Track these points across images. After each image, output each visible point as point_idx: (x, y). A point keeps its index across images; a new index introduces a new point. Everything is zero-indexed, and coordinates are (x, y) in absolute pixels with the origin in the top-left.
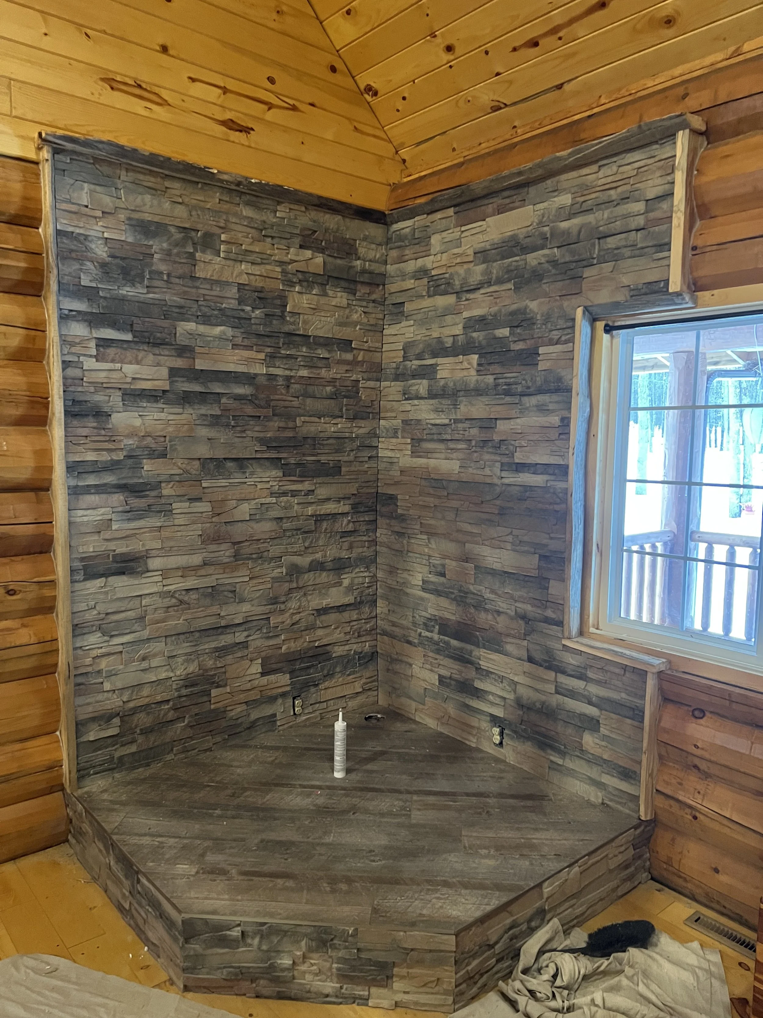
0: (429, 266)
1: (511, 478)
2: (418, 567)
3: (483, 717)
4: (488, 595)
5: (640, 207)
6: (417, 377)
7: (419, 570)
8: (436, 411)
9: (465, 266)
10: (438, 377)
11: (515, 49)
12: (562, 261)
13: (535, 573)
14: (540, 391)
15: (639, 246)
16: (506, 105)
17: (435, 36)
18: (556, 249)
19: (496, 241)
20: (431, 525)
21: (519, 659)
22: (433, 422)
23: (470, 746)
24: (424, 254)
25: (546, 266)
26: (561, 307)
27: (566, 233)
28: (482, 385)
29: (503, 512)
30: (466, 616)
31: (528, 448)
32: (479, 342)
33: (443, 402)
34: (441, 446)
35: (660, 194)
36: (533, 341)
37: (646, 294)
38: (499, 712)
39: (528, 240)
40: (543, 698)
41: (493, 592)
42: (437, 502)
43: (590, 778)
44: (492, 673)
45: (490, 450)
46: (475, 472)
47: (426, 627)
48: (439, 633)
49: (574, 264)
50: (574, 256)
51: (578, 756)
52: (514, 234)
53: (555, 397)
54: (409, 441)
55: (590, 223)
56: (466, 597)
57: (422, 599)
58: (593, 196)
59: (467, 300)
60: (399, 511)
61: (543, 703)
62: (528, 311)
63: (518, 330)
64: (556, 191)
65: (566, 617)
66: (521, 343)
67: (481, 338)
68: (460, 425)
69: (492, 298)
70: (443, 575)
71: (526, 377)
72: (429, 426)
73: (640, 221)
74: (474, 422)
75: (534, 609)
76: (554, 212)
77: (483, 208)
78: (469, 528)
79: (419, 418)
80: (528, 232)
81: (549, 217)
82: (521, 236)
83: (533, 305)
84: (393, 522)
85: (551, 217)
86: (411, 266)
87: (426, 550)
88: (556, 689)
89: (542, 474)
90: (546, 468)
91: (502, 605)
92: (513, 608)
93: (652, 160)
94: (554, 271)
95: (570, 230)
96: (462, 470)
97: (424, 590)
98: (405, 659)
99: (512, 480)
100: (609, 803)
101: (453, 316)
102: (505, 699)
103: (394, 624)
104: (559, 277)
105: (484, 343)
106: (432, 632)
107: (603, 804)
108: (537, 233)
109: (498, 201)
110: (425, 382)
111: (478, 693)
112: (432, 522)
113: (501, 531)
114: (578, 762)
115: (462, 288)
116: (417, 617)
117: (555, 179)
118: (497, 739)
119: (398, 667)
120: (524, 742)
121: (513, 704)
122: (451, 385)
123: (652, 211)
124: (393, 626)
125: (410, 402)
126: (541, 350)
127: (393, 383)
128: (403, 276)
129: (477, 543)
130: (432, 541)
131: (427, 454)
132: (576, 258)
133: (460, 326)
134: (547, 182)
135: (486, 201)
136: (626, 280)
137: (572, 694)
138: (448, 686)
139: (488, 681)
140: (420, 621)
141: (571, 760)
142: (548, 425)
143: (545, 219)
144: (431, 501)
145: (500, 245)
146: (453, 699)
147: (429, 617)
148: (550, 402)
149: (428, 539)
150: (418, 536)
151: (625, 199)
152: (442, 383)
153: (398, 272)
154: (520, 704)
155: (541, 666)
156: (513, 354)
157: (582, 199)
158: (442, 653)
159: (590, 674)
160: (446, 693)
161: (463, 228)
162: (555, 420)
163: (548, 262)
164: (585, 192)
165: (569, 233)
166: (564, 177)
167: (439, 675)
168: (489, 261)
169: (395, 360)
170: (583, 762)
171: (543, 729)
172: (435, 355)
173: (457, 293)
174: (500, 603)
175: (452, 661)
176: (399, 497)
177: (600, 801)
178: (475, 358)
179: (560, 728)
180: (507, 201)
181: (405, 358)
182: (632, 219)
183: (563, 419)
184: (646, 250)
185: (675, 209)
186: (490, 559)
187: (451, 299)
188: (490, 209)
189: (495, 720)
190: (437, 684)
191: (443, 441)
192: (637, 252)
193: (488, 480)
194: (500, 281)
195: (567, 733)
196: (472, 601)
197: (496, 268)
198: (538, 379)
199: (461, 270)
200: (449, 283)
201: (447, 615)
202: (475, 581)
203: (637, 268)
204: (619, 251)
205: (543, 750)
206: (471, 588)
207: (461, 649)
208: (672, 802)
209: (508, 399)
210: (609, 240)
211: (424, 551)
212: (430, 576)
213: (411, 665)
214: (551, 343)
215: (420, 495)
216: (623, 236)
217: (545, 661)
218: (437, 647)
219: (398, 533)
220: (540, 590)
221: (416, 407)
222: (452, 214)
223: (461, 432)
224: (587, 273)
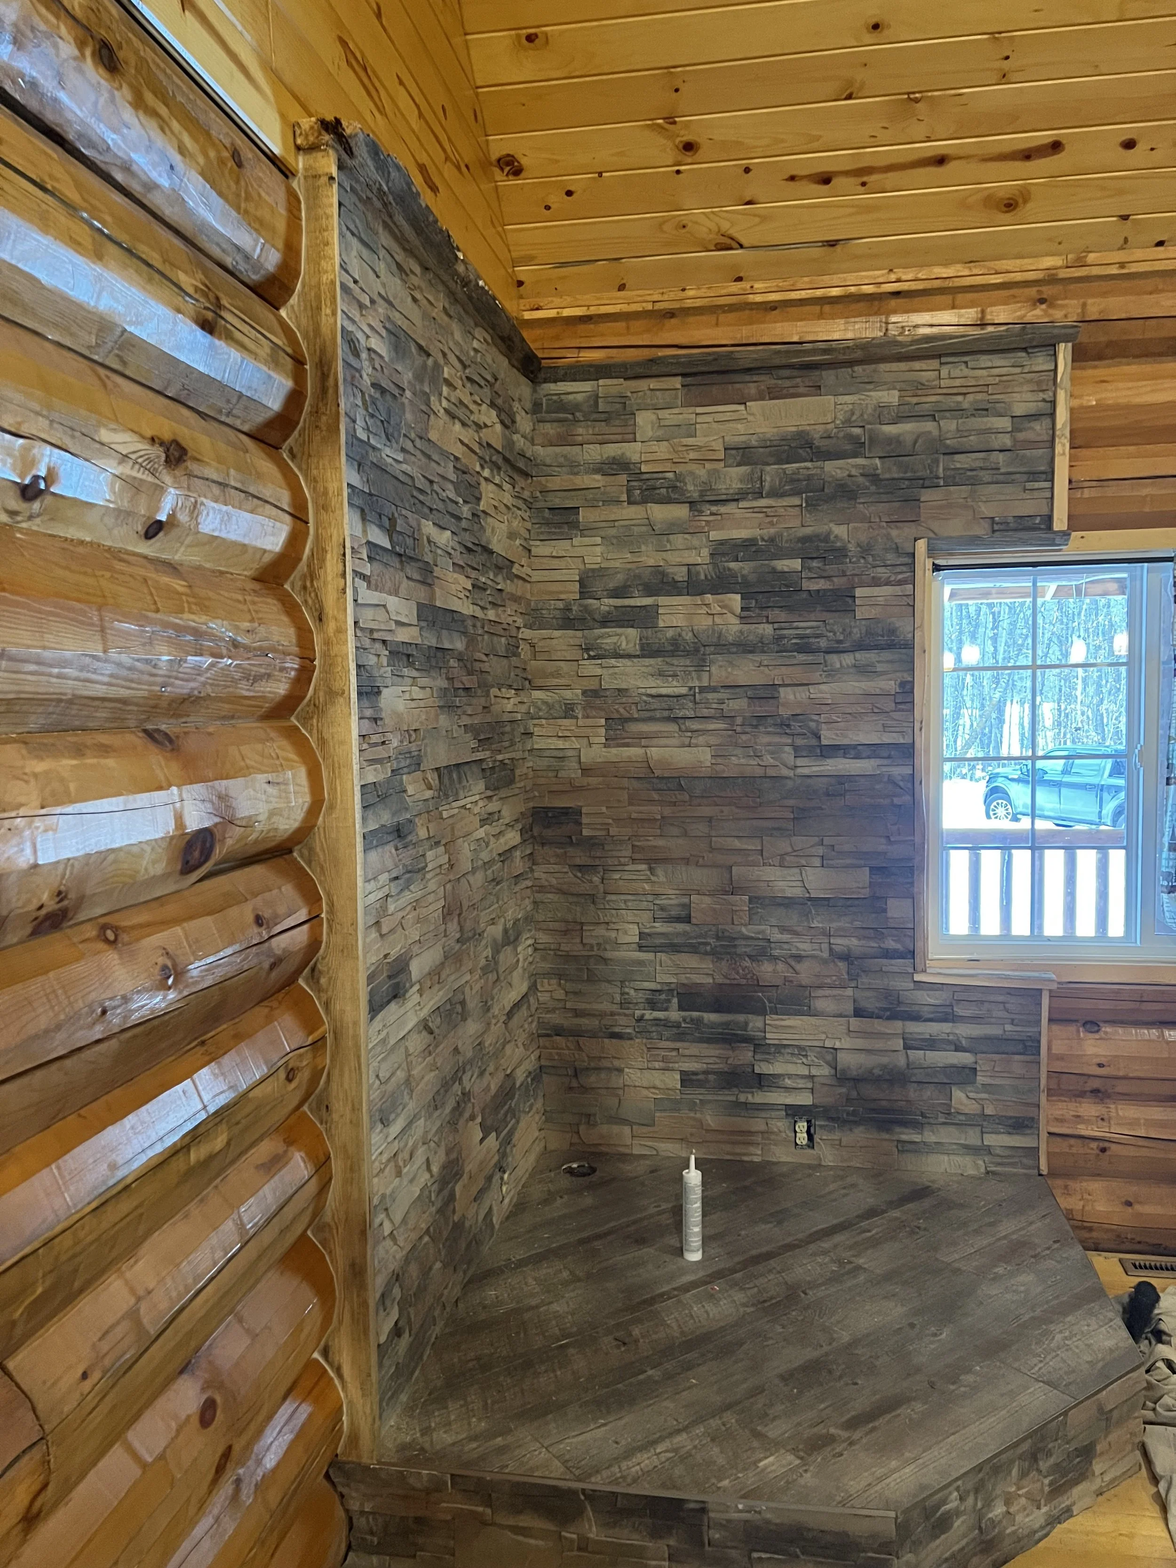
0: (635, 458)
1: (810, 767)
2: (629, 916)
3: (774, 1114)
4: (776, 936)
5: (1005, 423)
6: (609, 624)
7: (630, 919)
8: (661, 674)
9: (708, 465)
10: (661, 624)
11: (792, 178)
12: (887, 476)
13: (866, 893)
14: (860, 647)
15: (1002, 471)
16: (741, 246)
17: (675, 123)
18: (877, 461)
19: (768, 436)
20: (655, 847)
21: (841, 1016)
22: (653, 691)
23: (752, 1162)
24: (619, 437)
25: (861, 479)
26: (888, 537)
27: (896, 440)
28: (751, 638)
29: (800, 816)
30: (738, 973)
31: (842, 724)
32: (743, 576)
33: (675, 662)
34: (672, 727)
35: (1033, 412)
36: (845, 579)
37: (1016, 530)
38: (805, 1099)
39: (826, 442)
40: (885, 1060)
41: (783, 929)
42: (667, 811)
43: (966, 1147)
44: (785, 1046)
45: (770, 729)
46: (743, 761)
47: (652, 1005)
48: (681, 1008)
49: (907, 482)
50: (906, 472)
51: (944, 1124)
52: (802, 431)
53: (886, 655)
54: (603, 721)
55: (930, 432)
56: (735, 946)
57: (641, 963)
58: (933, 399)
59: (712, 514)
60: (585, 832)
61: (884, 1067)
62: (832, 537)
63: (815, 564)
64: (872, 383)
65: (919, 945)
66: (822, 581)
67: (745, 572)
68: (710, 696)
69: (761, 515)
70: (687, 920)
71: (835, 627)
72: (644, 698)
73: (1007, 441)
74: (738, 690)
75: (863, 942)
76: (870, 411)
77: (737, 386)
78: (737, 844)
79: (624, 686)
80: (826, 431)
81: (862, 415)
82: (817, 436)
83: (840, 531)
84: (571, 851)
85: (866, 417)
86: (594, 453)
87: (647, 887)
88: (905, 1044)
89: (869, 757)
90: (874, 750)
91: (804, 946)
92: (825, 946)
93: (1018, 370)
94: (873, 488)
95: (901, 438)
96: (719, 760)
97: (641, 948)
98: (605, 1063)
99: (814, 769)
100: (994, 1169)
101: (686, 536)
102: (811, 1077)
103: (577, 1013)
104: (884, 497)
105: (752, 578)
106: (666, 1010)
107: (988, 1173)
108: (841, 435)
109: (767, 381)
110: (632, 632)
111: (761, 1081)
112: (660, 842)
113: (799, 841)
114: (943, 1130)
115: (701, 496)
116: (632, 992)
117: (869, 368)
118: (802, 1138)
119: (593, 1078)
120: (851, 1130)
121: (828, 1082)
122: (689, 636)
123: (1020, 431)
124: (577, 1016)
125: (599, 661)
126: (859, 592)
127: (557, 633)
128: (573, 467)
129: (754, 864)
130: (660, 872)
131: (640, 739)
132: (909, 475)
133: (705, 552)
134: (856, 368)
135: (747, 378)
136: (987, 510)
137: (931, 1044)
138: (701, 1084)
139: (780, 1058)
140: (641, 997)
141: (933, 1131)
142: (878, 692)
143: (854, 418)
144: (656, 811)
145: (775, 443)
146: (709, 1101)
147: (659, 987)
148: (878, 662)
149: (651, 869)
150: (626, 868)
151: (983, 410)
152: (670, 633)
153: (562, 460)
154: (841, 1077)
155: (879, 1017)
156: (804, 595)
157: (915, 400)
158: (688, 1037)
159: (959, 1011)
160: (697, 1095)
161: (699, 410)
162: (890, 685)
163: (862, 475)
164: (920, 392)
165: (899, 442)
166: (883, 367)
167: (682, 1073)
168: (756, 464)
169: (563, 596)
170: (952, 1129)
171: (884, 1103)
172: (650, 590)
173: (690, 503)
174: (798, 945)
175: (705, 1045)
176: (584, 810)
177: (983, 1170)
178: (735, 600)
179: (912, 1093)
180: (787, 383)
181: (584, 593)
182: (993, 436)
183: (903, 684)
184: (1013, 477)
185: (1058, 433)
186: (781, 883)
187: (681, 512)
188: (752, 389)
189: (794, 1112)
190: (679, 1086)
191: (675, 720)
192: (1001, 478)
193: (771, 772)
194: (775, 494)
195: (925, 1098)
196: (748, 950)
197: (771, 473)
198: (855, 630)
199: (701, 472)
200: (675, 487)
201: (697, 979)
202: (750, 919)
203: (1003, 497)
204: (974, 473)
205: (888, 1131)
206: (744, 930)
207: (727, 1024)
208: (1072, 1141)
209: (802, 657)
210: (957, 457)
211: (644, 889)
212: (656, 925)
213: (620, 1070)
214: (876, 582)
215: (630, 804)
216: (982, 455)
217: (885, 1009)
218: (675, 1030)
219: (580, 867)
220: (874, 915)
221: (611, 671)
222: (679, 386)
223: (714, 706)
224: (926, 495)
